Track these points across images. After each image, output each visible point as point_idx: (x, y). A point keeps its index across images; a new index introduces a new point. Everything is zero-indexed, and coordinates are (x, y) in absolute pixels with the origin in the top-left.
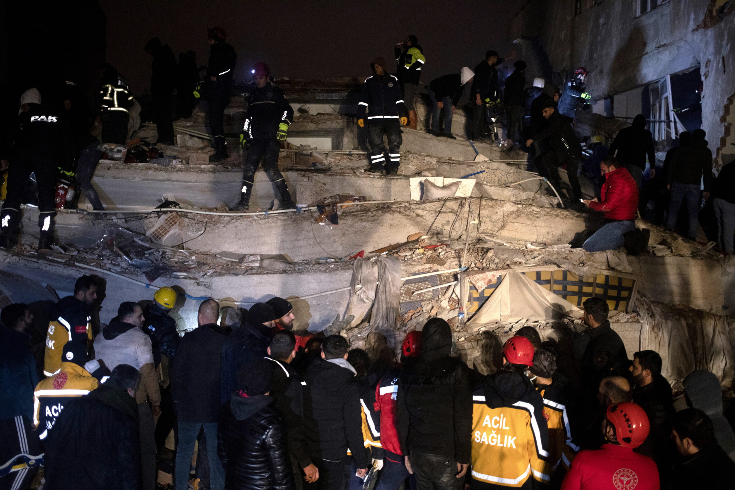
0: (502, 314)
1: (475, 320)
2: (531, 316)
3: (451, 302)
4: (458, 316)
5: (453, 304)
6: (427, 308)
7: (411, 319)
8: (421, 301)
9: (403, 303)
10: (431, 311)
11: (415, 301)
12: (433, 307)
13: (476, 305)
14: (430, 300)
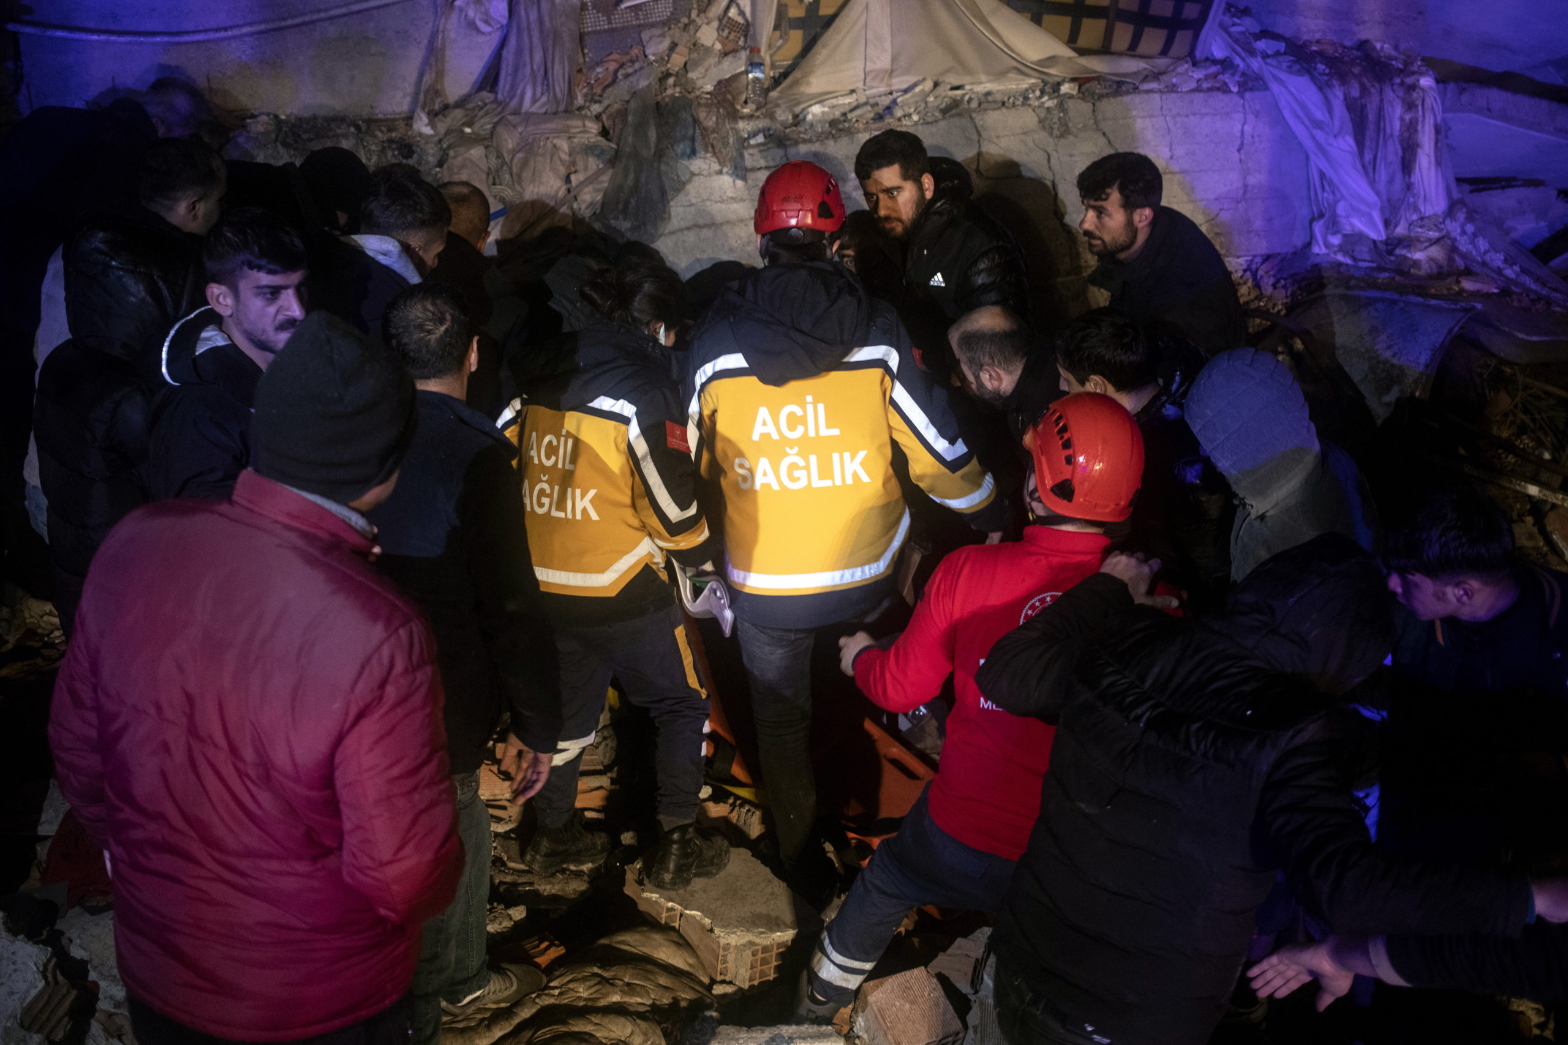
0: (870, 66)
1: (796, 83)
2: (947, 71)
3: (727, 31)
4: (747, 72)
5: (732, 37)
6: (656, 48)
7: (614, 81)
8: (641, 27)
9: (589, 33)
10: (669, 56)
11: (623, 28)
12: (673, 46)
13: (796, 39)
14: (666, 24)
